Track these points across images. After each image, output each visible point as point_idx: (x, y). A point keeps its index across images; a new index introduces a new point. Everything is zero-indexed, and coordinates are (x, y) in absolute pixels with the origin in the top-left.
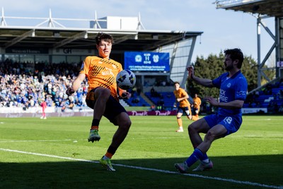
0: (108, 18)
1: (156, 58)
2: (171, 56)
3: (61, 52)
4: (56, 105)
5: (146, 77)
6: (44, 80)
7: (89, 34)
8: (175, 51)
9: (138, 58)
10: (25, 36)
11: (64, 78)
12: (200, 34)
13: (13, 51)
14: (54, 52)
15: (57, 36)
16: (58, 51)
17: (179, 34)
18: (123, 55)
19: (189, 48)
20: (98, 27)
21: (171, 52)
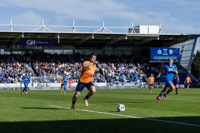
0: (140, 26)
1: (171, 52)
2: (180, 50)
3: (110, 48)
4: (107, 81)
5: (164, 63)
6: (100, 66)
7: (128, 37)
8: (183, 47)
9: (159, 52)
10: (87, 38)
11: (113, 64)
13: (81, 48)
14: (106, 48)
15: (108, 38)
16: (108, 48)
17: (186, 36)
18: (150, 49)
19: (192, 45)
20: (134, 32)
21: (180, 47)
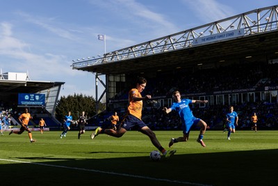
0: (9, 73)
1: (37, 97)
2: (46, 96)
5: (31, 108)
8: (48, 93)
9: (27, 97)
12: (63, 83)
17: (50, 83)
18: (18, 95)
19: (57, 92)
20: (3, 79)
21: (46, 94)
